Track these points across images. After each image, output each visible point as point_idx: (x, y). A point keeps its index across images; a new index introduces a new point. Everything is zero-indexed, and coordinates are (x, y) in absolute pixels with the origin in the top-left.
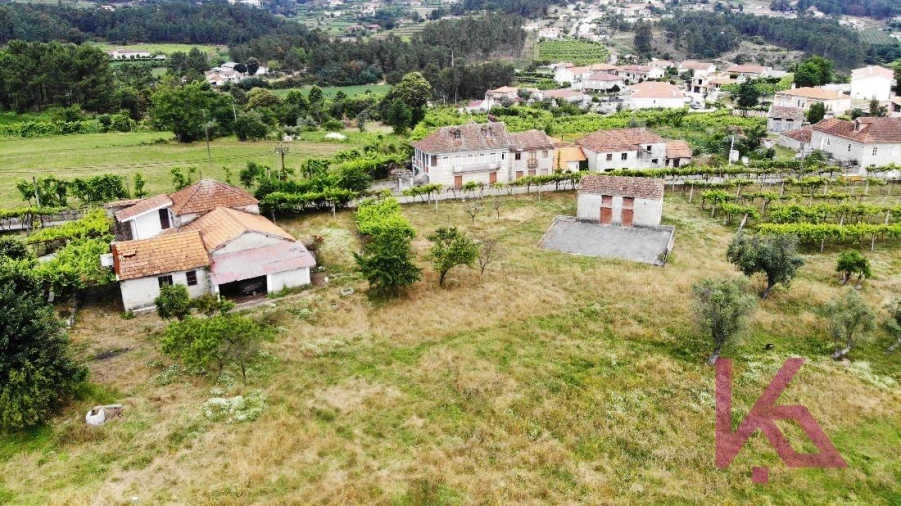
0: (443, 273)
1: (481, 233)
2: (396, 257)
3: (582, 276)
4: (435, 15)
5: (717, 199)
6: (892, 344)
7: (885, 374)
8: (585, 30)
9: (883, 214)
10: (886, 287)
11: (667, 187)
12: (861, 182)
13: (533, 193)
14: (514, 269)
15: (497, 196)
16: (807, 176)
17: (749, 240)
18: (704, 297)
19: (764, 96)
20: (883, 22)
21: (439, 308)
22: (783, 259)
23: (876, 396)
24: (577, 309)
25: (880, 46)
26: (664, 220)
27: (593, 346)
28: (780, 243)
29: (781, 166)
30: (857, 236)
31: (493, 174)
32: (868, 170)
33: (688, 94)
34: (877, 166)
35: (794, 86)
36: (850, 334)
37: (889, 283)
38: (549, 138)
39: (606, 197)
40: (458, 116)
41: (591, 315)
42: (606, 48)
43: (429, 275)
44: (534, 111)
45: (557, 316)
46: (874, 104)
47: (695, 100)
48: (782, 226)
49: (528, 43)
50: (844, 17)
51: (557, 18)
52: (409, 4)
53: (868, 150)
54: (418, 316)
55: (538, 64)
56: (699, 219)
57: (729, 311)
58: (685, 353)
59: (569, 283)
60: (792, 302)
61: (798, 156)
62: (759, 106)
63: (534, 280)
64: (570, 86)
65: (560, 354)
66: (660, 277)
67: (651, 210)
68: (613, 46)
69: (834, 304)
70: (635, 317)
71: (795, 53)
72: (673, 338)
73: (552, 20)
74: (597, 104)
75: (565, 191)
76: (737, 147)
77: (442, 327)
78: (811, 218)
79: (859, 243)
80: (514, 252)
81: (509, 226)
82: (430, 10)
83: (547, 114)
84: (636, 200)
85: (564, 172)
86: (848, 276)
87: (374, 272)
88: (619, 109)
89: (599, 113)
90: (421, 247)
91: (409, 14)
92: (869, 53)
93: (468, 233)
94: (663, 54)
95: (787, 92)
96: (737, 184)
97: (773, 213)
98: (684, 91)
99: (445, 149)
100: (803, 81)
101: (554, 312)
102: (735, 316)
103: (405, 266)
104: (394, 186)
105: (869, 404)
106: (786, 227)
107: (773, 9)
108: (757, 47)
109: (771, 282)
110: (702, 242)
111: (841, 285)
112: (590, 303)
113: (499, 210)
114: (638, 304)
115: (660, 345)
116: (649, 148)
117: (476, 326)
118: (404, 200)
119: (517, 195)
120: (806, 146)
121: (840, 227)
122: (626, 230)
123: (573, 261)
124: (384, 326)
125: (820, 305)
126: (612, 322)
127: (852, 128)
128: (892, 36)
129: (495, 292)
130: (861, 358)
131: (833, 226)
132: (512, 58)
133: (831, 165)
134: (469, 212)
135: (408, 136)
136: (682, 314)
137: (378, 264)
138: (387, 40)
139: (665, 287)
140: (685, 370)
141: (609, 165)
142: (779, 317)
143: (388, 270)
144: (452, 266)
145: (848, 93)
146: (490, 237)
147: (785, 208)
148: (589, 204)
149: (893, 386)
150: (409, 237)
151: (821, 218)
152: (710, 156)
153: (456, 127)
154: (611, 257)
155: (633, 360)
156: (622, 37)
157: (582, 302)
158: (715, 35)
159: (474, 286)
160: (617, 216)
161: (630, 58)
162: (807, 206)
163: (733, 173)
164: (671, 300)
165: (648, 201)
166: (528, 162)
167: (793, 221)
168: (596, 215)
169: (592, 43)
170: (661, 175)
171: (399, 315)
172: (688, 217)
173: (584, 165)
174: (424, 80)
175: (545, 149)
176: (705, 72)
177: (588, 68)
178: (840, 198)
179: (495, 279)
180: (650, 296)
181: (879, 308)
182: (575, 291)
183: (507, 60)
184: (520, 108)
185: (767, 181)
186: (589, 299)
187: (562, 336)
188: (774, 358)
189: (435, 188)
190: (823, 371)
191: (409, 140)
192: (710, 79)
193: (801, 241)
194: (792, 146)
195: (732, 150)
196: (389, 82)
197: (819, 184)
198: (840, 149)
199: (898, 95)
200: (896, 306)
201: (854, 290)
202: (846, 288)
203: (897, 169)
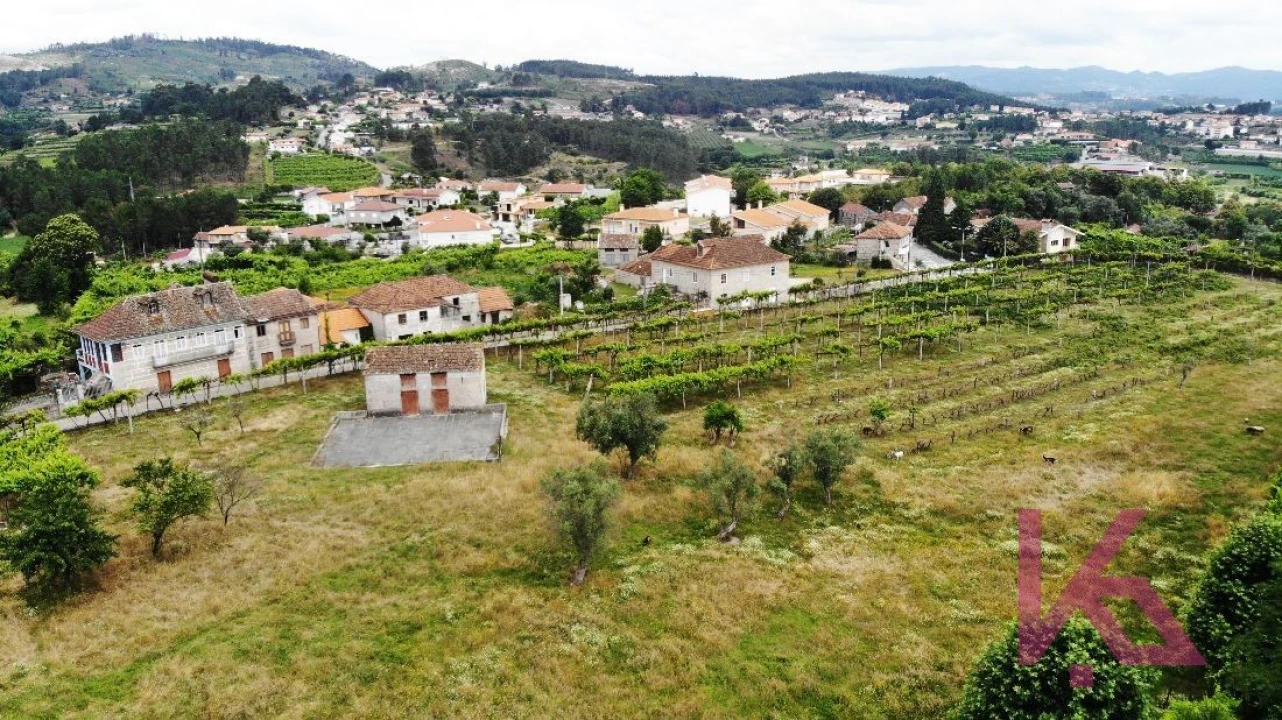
0: (158, 536)
1: (215, 460)
2: (67, 524)
3: (387, 497)
4: (94, 124)
5: (552, 360)
6: (781, 507)
7: (782, 547)
8: (338, 140)
9: (744, 352)
10: (762, 439)
11: (488, 352)
12: (716, 318)
13: (293, 384)
14: (279, 507)
15: (235, 396)
16: (653, 317)
17: (599, 407)
18: (556, 494)
19: (590, 222)
20: (712, 120)
21: (158, 596)
22: (642, 425)
23: (777, 577)
24: (386, 549)
25: (712, 149)
26: (491, 397)
27: (417, 599)
28: (636, 406)
29: (622, 308)
30: (719, 383)
31: (224, 361)
32: (720, 302)
33: (495, 224)
34: (729, 296)
35: (622, 207)
36: (733, 505)
37: (765, 433)
38: (305, 297)
39: (407, 377)
40: (152, 276)
41: (408, 553)
42: (373, 164)
43: (132, 544)
44: (278, 259)
45: (358, 566)
46: (715, 221)
47: (507, 232)
48: (635, 384)
49: (254, 161)
50: (668, 116)
51: (295, 125)
52: (48, 110)
53: (716, 277)
54: (122, 616)
55: (273, 191)
56: (535, 389)
57: (589, 507)
58: (542, 577)
59: (369, 511)
60: (661, 477)
61: (641, 292)
62: (585, 235)
63: (315, 518)
64: (328, 220)
65: (369, 623)
66: (496, 477)
67: (471, 386)
68: (383, 161)
69: (708, 472)
70: (470, 541)
71: (618, 164)
72: (525, 559)
73: (288, 128)
74: (371, 244)
75: (344, 374)
76: (567, 290)
77: (167, 626)
78: (667, 369)
79: (721, 391)
80: (276, 480)
81: (261, 439)
82: (85, 117)
83: (299, 264)
84: (450, 375)
85: (338, 347)
86: (718, 432)
87: (32, 556)
88: (405, 249)
89: (377, 256)
90: (111, 497)
91: (49, 123)
92: (701, 159)
93: (193, 462)
94: (454, 171)
95: (616, 215)
96: (575, 337)
97: (623, 368)
98: (489, 221)
99: (136, 332)
100: (632, 200)
101: (351, 561)
102: (599, 510)
103: (86, 536)
104: (48, 402)
105: (770, 588)
106: (639, 384)
107: (583, 110)
108: (572, 159)
109: (634, 457)
110: (544, 419)
111: (712, 445)
112: (404, 535)
113: (241, 417)
114: (473, 521)
115: (508, 574)
116: (456, 301)
117: (226, 612)
118: (69, 423)
119: (268, 390)
120: (648, 279)
121: (700, 375)
122: (443, 418)
123: (372, 477)
124: (62, 645)
125: (693, 476)
126: (439, 555)
127: (694, 254)
128: (724, 136)
129: (252, 549)
130: (749, 532)
131: (692, 375)
132: (230, 184)
133: (678, 300)
134: (190, 428)
135: (66, 316)
136: (533, 521)
137: (35, 541)
138: (14, 166)
139: (506, 490)
140: (546, 600)
141: (404, 330)
142: (650, 499)
143: (56, 550)
144: (173, 521)
145: (684, 211)
146: (233, 463)
147: (635, 361)
148: (382, 389)
149: (792, 560)
150: (87, 486)
151: (677, 366)
152: (536, 304)
153: (150, 295)
154: (427, 461)
155: (474, 603)
156: (395, 149)
157: (392, 535)
158: (518, 144)
159: (215, 547)
160: (425, 401)
161: (410, 178)
162: (660, 354)
163: (568, 324)
164: (515, 505)
165: (465, 375)
166: (279, 336)
167: (646, 376)
168: (396, 403)
169: (352, 158)
170: (477, 336)
171: (87, 621)
172: (521, 389)
173: (367, 333)
174: (85, 225)
175: (304, 315)
176: (512, 194)
177: (351, 194)
178: (695, 340)
179: (249, 528)
180: (486, 507)
181: (758, 467)
182: (380, 523)
183: (223, 186)
184: (255, 256)
185: (610, 328)
186: (402, 529)
187: (368, 595)
188: (654, 555)
189: (123, 397)
190: (712, 559)
191: (67, 324)
192: (521, 203)
193: (660, 398)
194: (631, 281)
195: (562, 295)
196: (22, 232)
197: (668, 326)
198: (684, 279)
199: (739, 208)
200: (776, 460)
201: (727, 449)
202: (719, 448)
203: (751, 296)
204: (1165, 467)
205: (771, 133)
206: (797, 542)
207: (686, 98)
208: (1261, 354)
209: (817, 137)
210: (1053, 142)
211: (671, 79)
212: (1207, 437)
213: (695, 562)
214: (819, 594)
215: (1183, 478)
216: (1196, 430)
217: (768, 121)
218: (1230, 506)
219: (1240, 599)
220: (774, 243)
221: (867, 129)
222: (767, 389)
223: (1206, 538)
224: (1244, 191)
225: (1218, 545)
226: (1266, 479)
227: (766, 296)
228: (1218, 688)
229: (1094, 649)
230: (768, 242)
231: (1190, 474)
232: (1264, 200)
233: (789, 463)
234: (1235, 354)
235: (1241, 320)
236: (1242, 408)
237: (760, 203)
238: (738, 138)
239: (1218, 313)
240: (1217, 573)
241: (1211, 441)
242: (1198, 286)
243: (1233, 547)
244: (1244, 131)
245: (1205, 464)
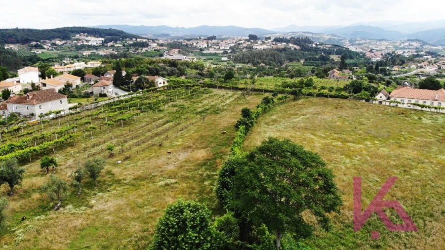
6: (78, 192)
7: (80, 206)
9: (54, 135)
10: (67, 168)
12: (39, 123)
16: (11, 127)
20: (27, 45)
22: (13, 173)
23: (81, 218)
25: (28, 57)
28: (9, 165)
30: (45, 149)
32: (40, 117)
34: (44, 114)
36: (58, 196)
37: (67, 165)
46: (33, 85)
48: (7, 156)
50: (7, 45)
53: (37, 107)
60: (25, 192)
61: (4, 117)
69: (46, 185)
78: (21, 148)
79: (47, 152)
86: (47, 169)
92: (24, 61)
105: (78, 222)
106: (8, 156)
109: (12, 186)
111: (46, 174)
120: (6, 111)
121: (37, 148)
125: (39, 188)
127: (26, 98)
128: (32, 51)
130: (67, 204)
131: (32, 148)
133: (21, 118)
142: (21, 202)
145: (19, 82)
147: (5, 146)
149: (86, 210)
151: (25, 145)
162: (17, 142)
167: (12, 152)
178: (31, 133)
181: (67, 179)
188: (28, 223)
190: (53, 218)
193: (19, 160)
197: (18, 129)
198: (23, 109)
199: (43, 79)
200: (74, 174)
201: (52, 175)
202: (48, 175)
203: (53, 113)
204: (202, 148)
205: (52, 50)
206: (87, 203)
207: (14, 37)
208: (223, 110)
209: (71, 51)
210: (155, 50)
211: (6, 30)
212: (212, 137)
213: (46, 221)
214: (97, 220)
215: (208, 150)
216: (209, 136)
217: (50, 45)
218: (221, 156)
219: (229, 182)
220: (60, 91)
221: (90, 47)
222: (66, 148)
223: (217, 166)
224: (212, 63)
225: (220, 167)
226: (229, 146)
227: (60, 112)
228: (228, 210)
229: (191, 210)
230: (57, 91)
231: (209, 149)
232: (218, 66)
233: (79, 174)
234: (216, 111)
235: (216, 101)
236: (220, 127)
237: (52, 76)
238: (39, 52)
239: (210, 100)
240: (221, 176)
241: (214, 138)
242: (204, 93)
243: (224, 167)
244: (210, 45)
245: (213, 145)
